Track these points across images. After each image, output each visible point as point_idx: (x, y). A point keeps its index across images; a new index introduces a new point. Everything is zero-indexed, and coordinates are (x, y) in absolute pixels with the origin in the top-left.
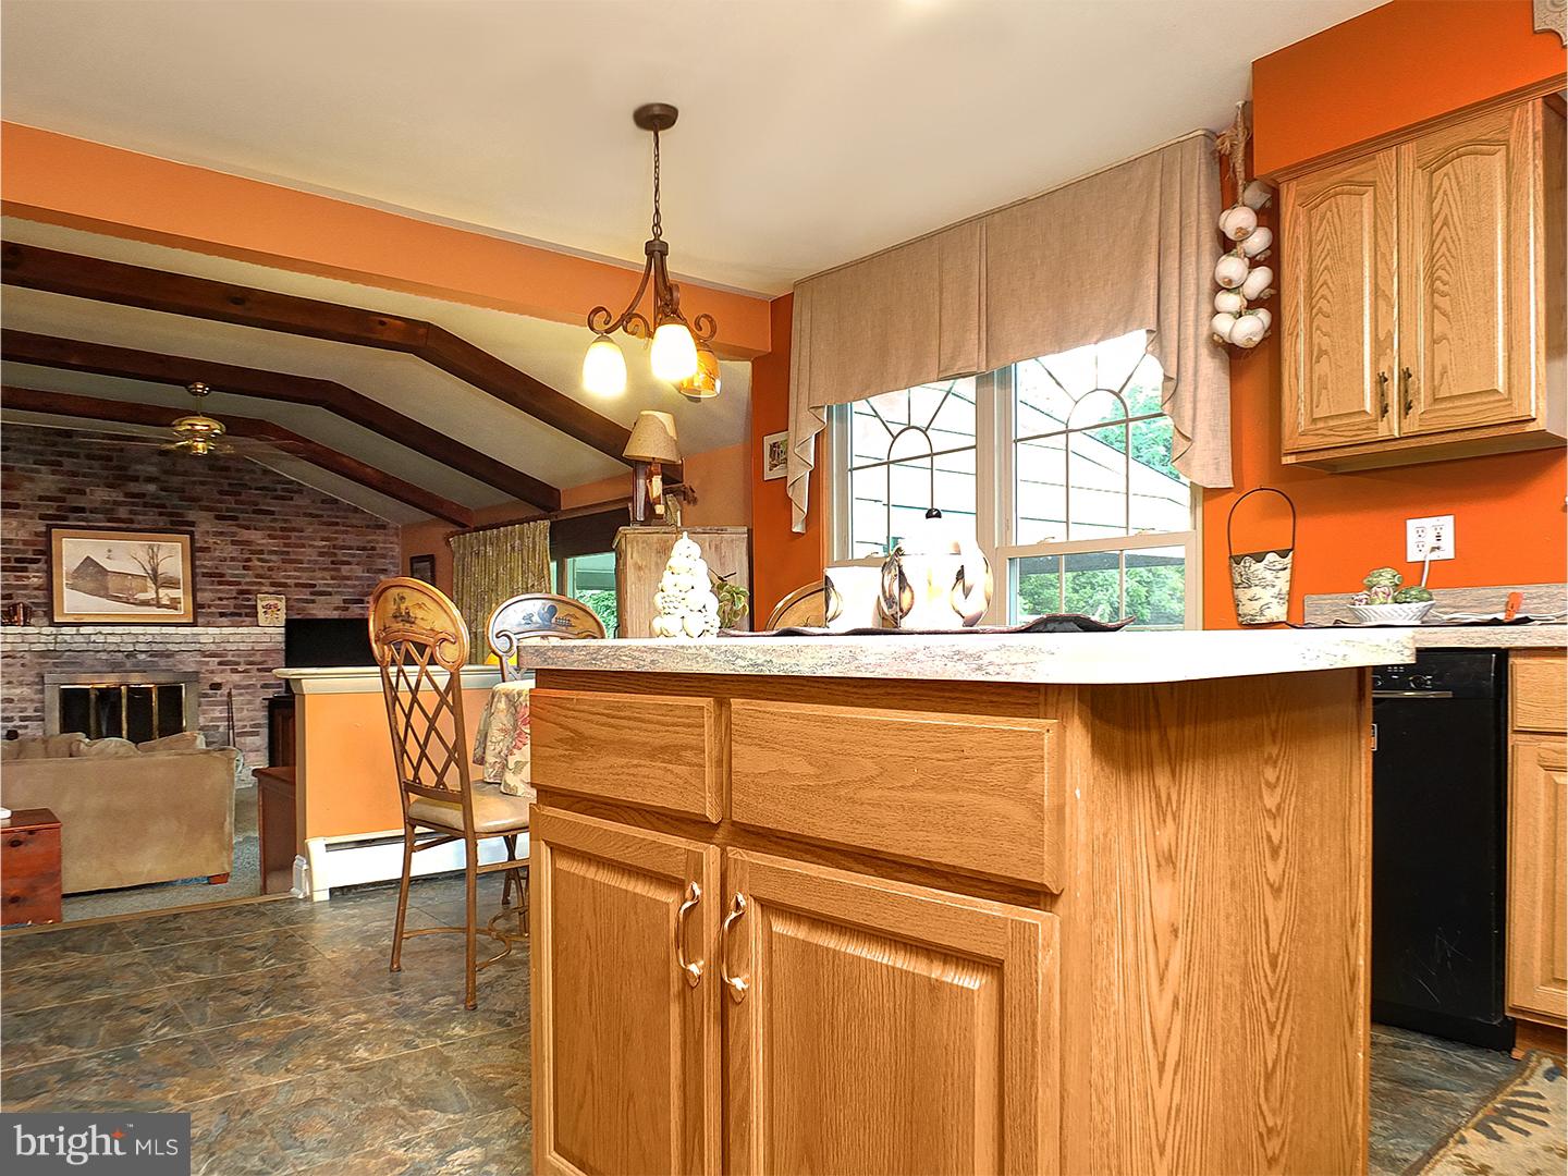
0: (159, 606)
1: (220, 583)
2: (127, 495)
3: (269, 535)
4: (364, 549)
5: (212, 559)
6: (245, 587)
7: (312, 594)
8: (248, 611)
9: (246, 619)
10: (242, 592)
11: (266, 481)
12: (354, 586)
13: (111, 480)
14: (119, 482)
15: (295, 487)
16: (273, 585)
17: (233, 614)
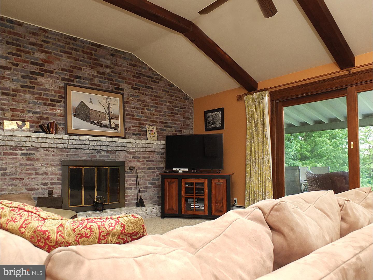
0: (111, 128)
1: (133, 119)
2: (98, 73)
3: (151, 98)
4: (182, 108)
5: (130, 107)
6: (142, 122)
7: (165, 127)
8: (143, 133)
9: (143, 137)
10: (141, 124)
11: (150, 74)
12: (179, 124)
13: (91, 65)
14: (96, 66)
15: (159, 77)
16: (152, 121)
17: (137, 134)
